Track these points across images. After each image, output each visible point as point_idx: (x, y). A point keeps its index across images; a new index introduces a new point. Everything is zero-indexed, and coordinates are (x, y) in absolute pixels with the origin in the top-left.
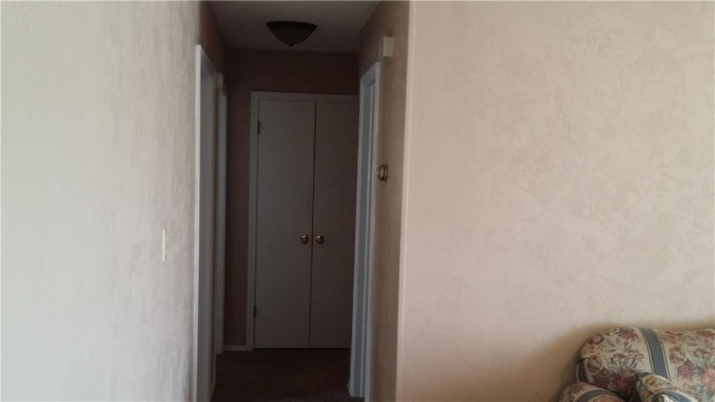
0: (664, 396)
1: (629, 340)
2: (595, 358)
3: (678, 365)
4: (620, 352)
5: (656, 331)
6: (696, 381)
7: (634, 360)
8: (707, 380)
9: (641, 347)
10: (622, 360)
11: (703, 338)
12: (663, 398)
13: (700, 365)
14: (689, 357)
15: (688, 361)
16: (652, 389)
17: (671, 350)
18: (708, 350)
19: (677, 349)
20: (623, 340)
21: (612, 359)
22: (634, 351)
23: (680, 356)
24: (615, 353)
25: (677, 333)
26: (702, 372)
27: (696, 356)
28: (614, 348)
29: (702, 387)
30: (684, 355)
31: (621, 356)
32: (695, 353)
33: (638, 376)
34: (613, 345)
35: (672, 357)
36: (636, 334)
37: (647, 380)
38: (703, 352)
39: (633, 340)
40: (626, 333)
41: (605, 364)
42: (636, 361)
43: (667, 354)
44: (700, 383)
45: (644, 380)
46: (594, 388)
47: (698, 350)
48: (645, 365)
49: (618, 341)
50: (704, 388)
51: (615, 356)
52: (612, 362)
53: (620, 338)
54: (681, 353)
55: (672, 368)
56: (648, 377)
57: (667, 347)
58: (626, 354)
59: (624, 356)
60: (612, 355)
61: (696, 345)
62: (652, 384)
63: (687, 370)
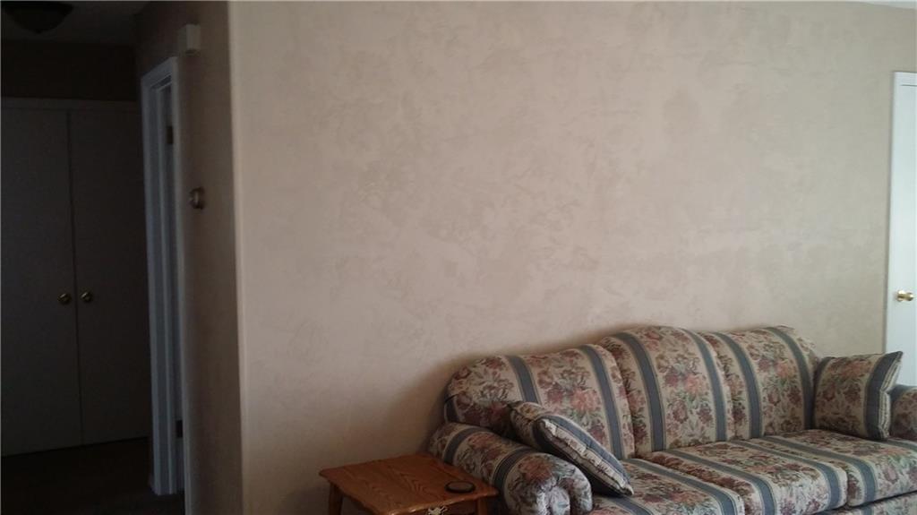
0: (545, 420)
1: (497, 370)
2: (464, 393)
3: (547, 390)
4: (489, 384)
5: (522, 357)
6: (566, 404)
7: (504, 392)
8: (576, 401)
9: (509, 375)
10: (492, 391)
11: (568, 359)
12: (544, 423)
13: (569, 387)
14: (557, 379)
15: (557, 384)
16: (529, 416)
17: (539, 374)
18: (574, 370)
19: (545, 373)
20: (491, 371)
21: (482, 392)
22: (503, 381)
23: (548, 380)
24: (484, 385)
25: (543, 356)
26: (571, 394)
27: (564, 378)
28: (482, 380)
29: (572, 409)
30: (552, 378)
31: (491, 388)
32: (562, 375)
33: (511, 406)
34: (482, 378)
35: (541, 382)
36: (503, 363)
37: (522, 409)
38: (570, 373)
39: (501, 369)
40: (492, 362)
41: (475, 399)
42: (507, 391)
43: (536, 379)
44: (569, 405)
45: (518, 409)
46: (467, 427)
47: (565, 371)
48: (515, 395)
49: (486, 372)
50: (575, 411)
51: (484, 388)
52: (484, 396)
53: (487, 368)
54: (549, 377)
55: (542, 393)
56: (522, 405)
57: (535, 372)
58: (496, 385)
59: (494, 388)
60: (481, 388)
61: (562, 367)
62: (528, 411)
63: (556, 393)
